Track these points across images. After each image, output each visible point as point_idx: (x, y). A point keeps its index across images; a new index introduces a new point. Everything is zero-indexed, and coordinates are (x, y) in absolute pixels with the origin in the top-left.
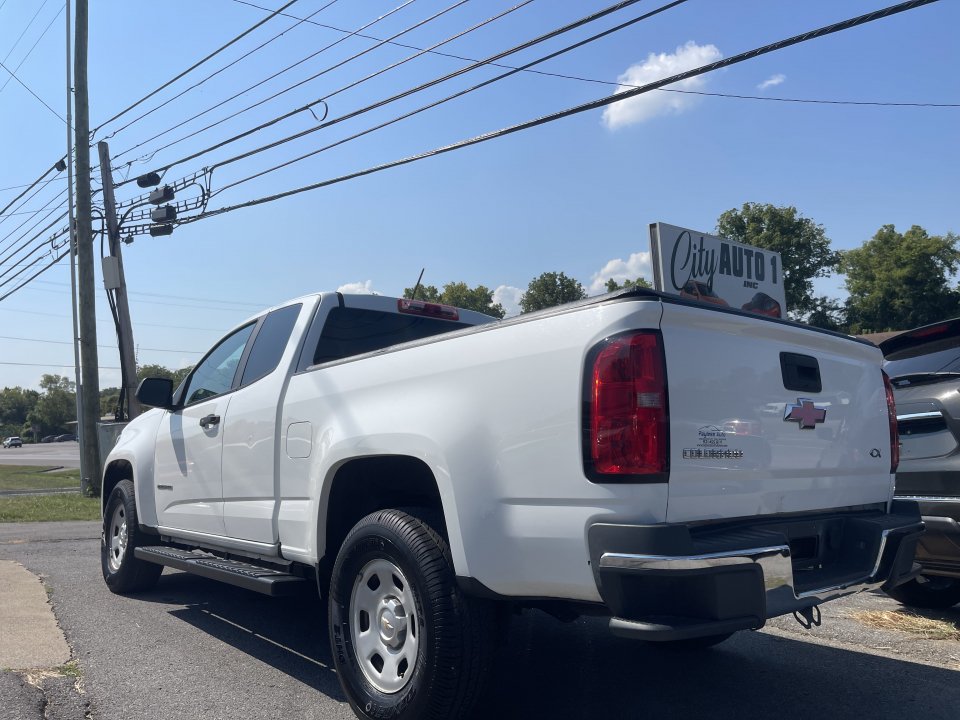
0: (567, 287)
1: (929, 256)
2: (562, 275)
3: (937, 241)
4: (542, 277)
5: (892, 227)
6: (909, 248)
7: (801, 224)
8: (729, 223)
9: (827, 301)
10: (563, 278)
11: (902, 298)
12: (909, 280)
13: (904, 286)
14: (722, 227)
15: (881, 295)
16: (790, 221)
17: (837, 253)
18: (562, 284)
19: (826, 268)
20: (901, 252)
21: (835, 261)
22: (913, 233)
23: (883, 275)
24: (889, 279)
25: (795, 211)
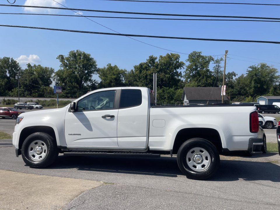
0: (14, 63)
1: (120, 74)
2: (12, 59)
3: (122, 70)
4: (4, 58)
5: (111, 64)
6: (116, 71)
7: (91, 59)
8: (72, 54)
9: (96, 81)
10: (12, 60)
11: (113, 83)
12: (115, 79)
13: (114, 80)
14: (70, 55)
15: (109, 81)
16: (89, 58)
17: (99, 68)
18: (12, 62)
19: (96, 72)
20: (114, 71)
21: (98, 71)
22: (115, 67)
23: (110, 76)
24: (111, 78)
25: (90, 55)
